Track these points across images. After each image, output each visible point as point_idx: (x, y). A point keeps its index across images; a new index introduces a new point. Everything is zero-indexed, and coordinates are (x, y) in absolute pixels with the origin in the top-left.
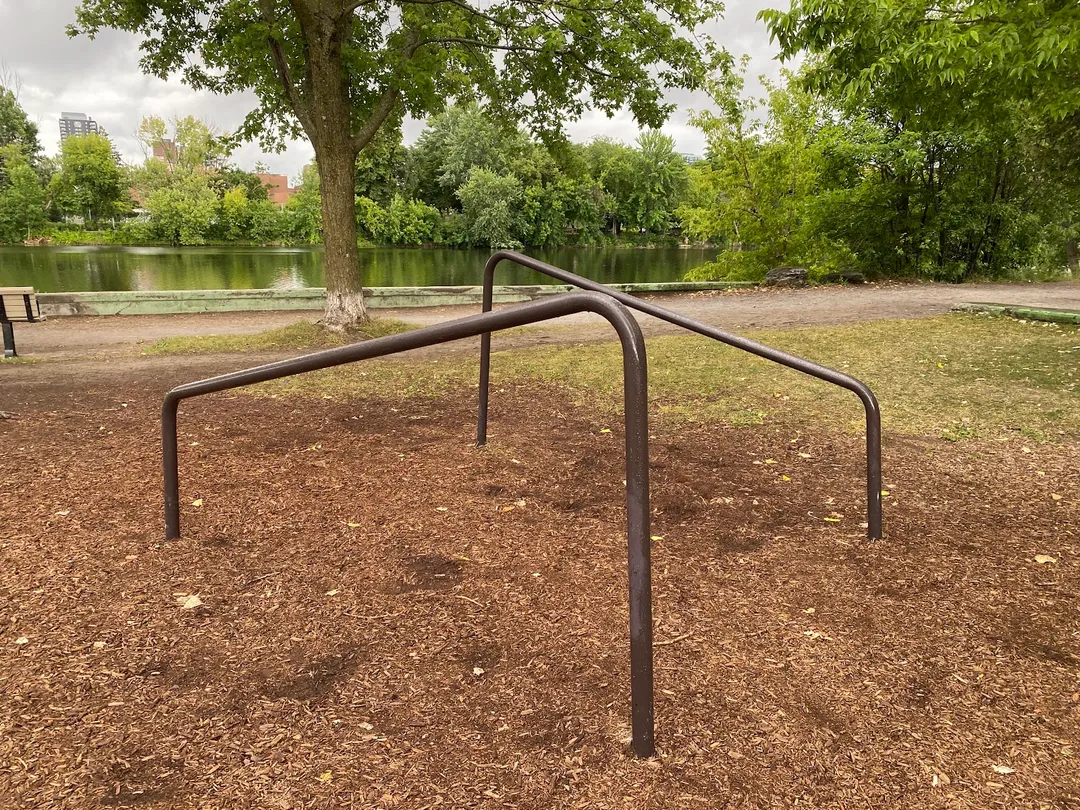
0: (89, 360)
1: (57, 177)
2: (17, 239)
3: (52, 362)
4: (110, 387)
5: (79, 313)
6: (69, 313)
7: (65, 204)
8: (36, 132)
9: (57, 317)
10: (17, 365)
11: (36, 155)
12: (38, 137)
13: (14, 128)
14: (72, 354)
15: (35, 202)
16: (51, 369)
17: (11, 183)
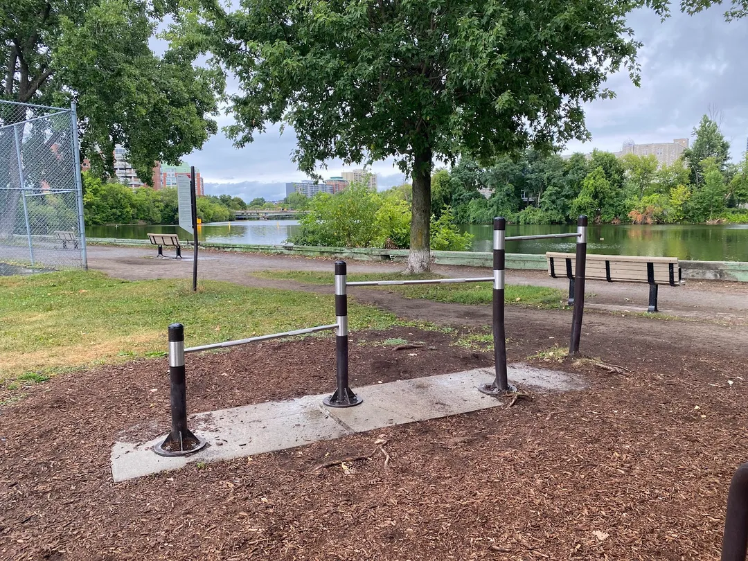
0: (713, 324)
1: (737, 177)
2: (702, 220)
3: (681, 321)
4: (723, 358)
5: (721, 279)
6: (712, 277)
7: (741, 195)
8: (728, 147)
9: (702, 280)
10: (655, 320)
11: (725, 163)
12: (729, 150)
13: (713, 146)
14: (701, 315)
15: (718, 194)
16: (677, 328)
17: (705, 183)
